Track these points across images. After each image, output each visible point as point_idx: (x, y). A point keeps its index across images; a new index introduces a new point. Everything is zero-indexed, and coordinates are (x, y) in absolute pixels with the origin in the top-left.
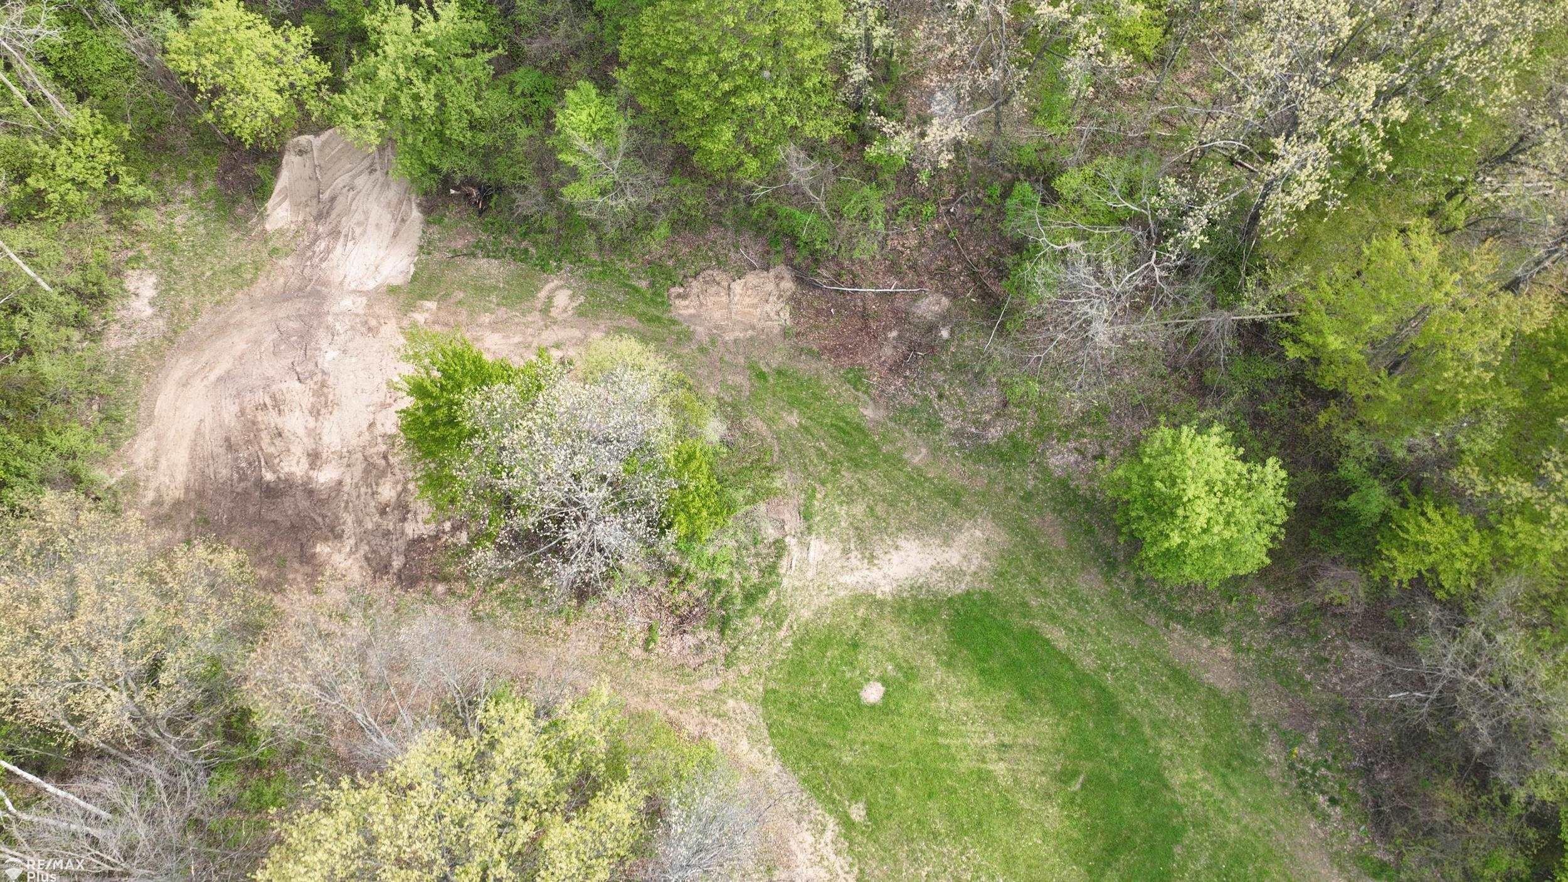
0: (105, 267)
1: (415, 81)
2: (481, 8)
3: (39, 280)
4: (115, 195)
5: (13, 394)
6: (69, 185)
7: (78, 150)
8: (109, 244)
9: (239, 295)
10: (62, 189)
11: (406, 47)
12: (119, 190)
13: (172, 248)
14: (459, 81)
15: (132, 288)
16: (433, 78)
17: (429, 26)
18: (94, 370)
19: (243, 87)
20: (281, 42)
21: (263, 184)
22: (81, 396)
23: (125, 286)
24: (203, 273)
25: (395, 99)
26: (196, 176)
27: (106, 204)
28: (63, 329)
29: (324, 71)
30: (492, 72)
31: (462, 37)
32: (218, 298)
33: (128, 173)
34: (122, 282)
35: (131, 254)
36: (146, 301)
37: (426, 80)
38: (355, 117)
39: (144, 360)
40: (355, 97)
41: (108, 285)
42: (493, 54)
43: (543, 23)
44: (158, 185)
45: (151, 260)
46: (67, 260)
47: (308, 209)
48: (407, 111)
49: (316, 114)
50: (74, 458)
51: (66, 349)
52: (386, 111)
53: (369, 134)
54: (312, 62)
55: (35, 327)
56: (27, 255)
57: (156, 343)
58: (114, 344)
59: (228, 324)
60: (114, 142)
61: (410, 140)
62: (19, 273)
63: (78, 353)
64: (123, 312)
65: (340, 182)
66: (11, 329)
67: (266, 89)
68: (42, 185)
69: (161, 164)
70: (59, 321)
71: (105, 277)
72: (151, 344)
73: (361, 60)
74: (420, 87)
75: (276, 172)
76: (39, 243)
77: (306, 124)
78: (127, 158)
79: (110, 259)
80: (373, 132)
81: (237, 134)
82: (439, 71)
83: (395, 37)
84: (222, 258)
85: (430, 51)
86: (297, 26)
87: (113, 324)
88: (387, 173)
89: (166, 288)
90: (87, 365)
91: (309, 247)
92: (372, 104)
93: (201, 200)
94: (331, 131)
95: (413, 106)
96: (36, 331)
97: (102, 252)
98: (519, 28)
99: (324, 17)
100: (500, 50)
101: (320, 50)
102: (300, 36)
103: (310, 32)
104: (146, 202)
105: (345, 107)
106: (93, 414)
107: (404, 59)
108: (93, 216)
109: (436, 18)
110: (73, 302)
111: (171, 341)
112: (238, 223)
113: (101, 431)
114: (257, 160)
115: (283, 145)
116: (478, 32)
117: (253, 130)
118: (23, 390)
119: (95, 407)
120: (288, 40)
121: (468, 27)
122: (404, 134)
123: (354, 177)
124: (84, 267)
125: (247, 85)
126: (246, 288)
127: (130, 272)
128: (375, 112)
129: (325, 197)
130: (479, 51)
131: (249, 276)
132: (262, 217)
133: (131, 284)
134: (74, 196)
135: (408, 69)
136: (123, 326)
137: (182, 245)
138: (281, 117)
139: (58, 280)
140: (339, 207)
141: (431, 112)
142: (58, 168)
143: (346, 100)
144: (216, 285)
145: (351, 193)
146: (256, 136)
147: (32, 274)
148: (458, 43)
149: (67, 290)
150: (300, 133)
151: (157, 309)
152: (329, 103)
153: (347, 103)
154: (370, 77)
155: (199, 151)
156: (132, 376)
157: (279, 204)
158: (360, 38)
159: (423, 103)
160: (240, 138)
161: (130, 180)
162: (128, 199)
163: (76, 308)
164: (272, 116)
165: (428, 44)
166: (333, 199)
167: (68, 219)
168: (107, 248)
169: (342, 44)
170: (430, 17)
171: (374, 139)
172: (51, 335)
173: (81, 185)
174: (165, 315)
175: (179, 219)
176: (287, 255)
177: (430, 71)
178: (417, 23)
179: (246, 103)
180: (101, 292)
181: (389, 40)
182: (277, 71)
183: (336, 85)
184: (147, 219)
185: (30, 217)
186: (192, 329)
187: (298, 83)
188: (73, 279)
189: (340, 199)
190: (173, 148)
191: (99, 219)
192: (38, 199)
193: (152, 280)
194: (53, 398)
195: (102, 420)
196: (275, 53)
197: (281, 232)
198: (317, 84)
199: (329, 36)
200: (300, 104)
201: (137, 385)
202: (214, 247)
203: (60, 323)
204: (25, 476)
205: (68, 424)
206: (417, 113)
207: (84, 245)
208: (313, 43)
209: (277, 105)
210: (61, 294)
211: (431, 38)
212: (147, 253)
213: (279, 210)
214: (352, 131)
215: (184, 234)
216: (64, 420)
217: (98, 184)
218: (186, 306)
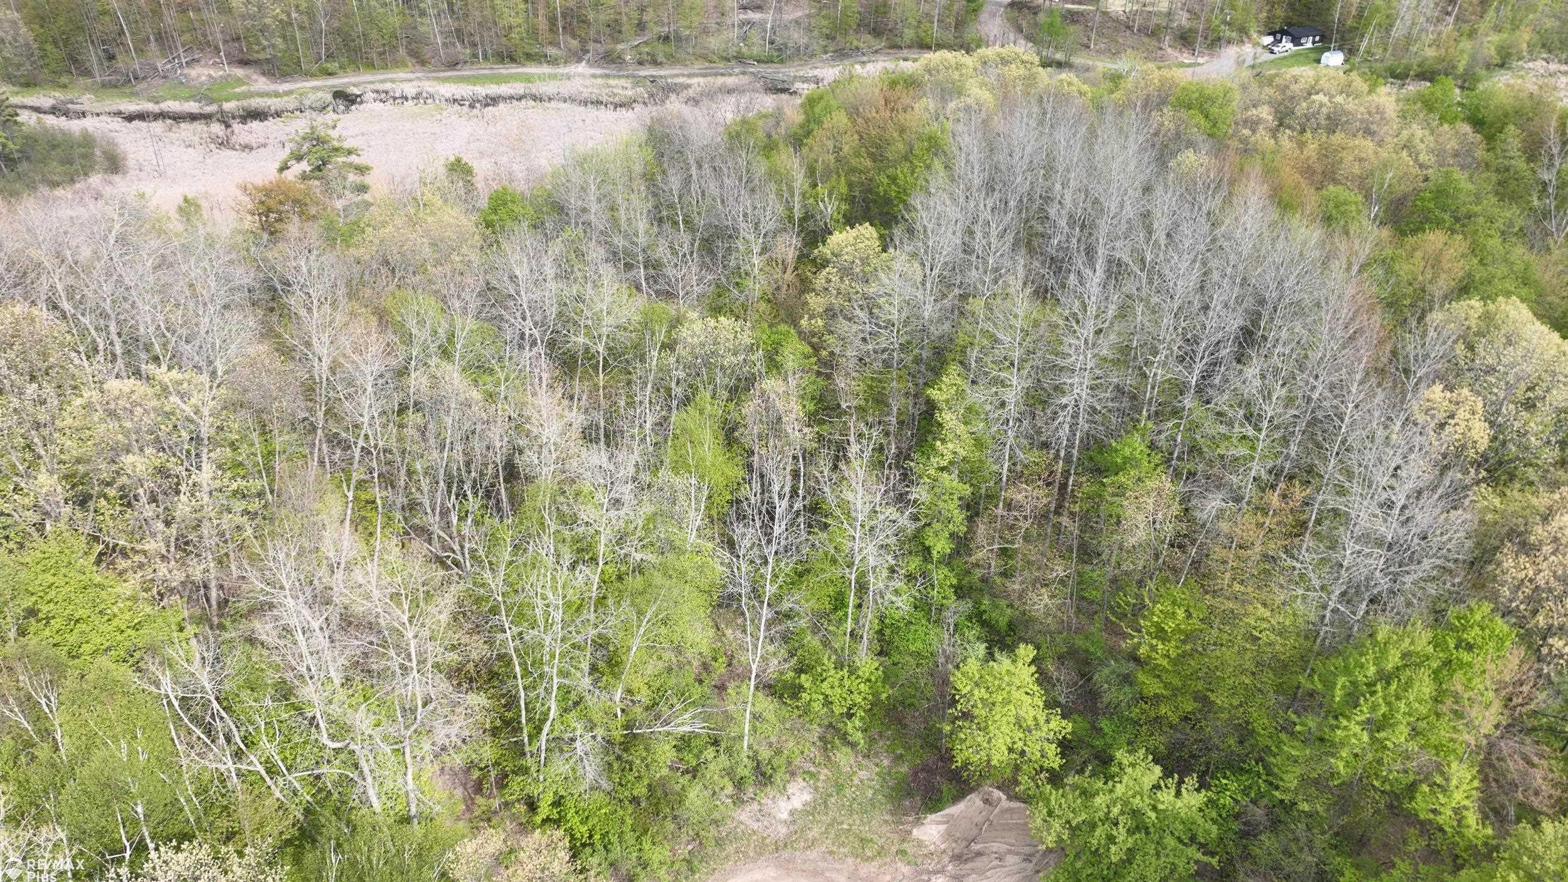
0: (790, 763)
1: (1121, 826)
2: (1224, 815)
3: (746, 738)
4: (840, 725)
5: (659, 793)
6: (821, 697)
7: (847, 683)
8: (806, 751)
9: (850, 860)
10: (814, 696)
11: (1134, 797)
12: (846, 724)
13: (840, 788)
14: (1158, 855)
15: (790, 791)
16: (1138, 836)
17: (1166, 797)
18: (715, 822)
19: (986, 727)
20: (1042, 719)
21: (939, 800)
22: (690, 832)
23: (788, 786)
24: (842, 823)
25: (1093, 826)
26: (901, 756)
27: (830, 725)
28: (727, 779)
29: (1055, 762)
30: (1192, 871)
31: (1189, 824)
32: (834, 849)
33: (862, 718)
34: (788, 782)
35: (812, 769)
36: (790, 808)
37: (1130, 832)
38: (1050, 813)
39: (749, 845)
40: (1063, 801)
41: (778, 778)
42: (1206, 859)
44: (872, 741)
45: (820, 784)
46: (773, 739)
47: (954, 845)
48: (1095, 842)
49: (1022, 787)
50: (644, 868)
51: (714, 793)
52: (1078, 827)
53: (1050, 834)
54: (1052, 750)
55: (714, 764)
56: (756, 717)
57: (768, 841)
58: (743, 817)
59: (823, 874)
60: (873, 695)
61: (1079, 865)
62: (740, 725)
63: (718, 803)
64: (770, 802)
65: (995, 846)
66: (701, 752)
67: (1001, 741)
68: (807, 685)
69: (888, 729)
70: (729, 772)
71: (783, 769)
72: (764, 839)
73: (1090, 777)
74: (1121, 833)
75: (956, 799)
76: (770, 716)
77: (1008, 785)
78: (871, 710)
79: (797, 761)
80: (1054, 834)
81: (954, 753)
82: (1147, 833)
83: (1131, 783)
84: (864, 824)
85: (1153, 815)
86: (1064, 717)
87: (756, 803)
88: (1038, 872)
89: (810, 811)
90: (716, 815)
91: (929, 873)
92: (1072, 815)
93: (889, 774)
94: (1022, 805)
95: (1103, 842)
96: (712, 767)
97: (797, 752)
98: (1247, 856)
99: (1088, 726)
100: (1214, 861)
101: (1065, 746)
102: (1061, 726)
103: (1069, 729)
104: (853, 745)
105: (1049, 800)
106: (683, 851)
107: (1126, 803)
108: (815, 726)
109: (1178, 794)
110: (749, 768)
111: (777, 849)
112: (898, 811)
113: (676, 866)
114: (951, 781)
115: (979, 785)
116: (1207, 832)
117: (968, 759)
118: (666, 795)
119: (690, 847)
120: (1048, 721)
121: (1200, 821)
122: (1077, 856)
123: (1010, 852)
124: (778, 752)
125: (991, 728)
126: (859, 860)
127: (800, 780)
128: (1068, 822)
129: (975, 847)
130: (1195, 847)
131: (869, 853)
132: (918, 822)
133: (792, 788)
134: (817, 706)
135: (1122, 813)
136: (760, 810)
137: (848, 792)
138: (995, 767)
139: (755, 747)
140: (978, 863)
141: (1114, 859)
142: (825, 683)
143: (1054, 796)
144: (843, 839)
145: (996, 862)
146: (966, 764)
147: (746, 731)
148: (1181, 827)
149: (754, 757)
150: (998, 788)
151: (791, 819)
152: (1038, 787)
153: (1053, 798)
154: (1087, 794)
155: (919, 742)
156: (730, 849)
157: (938, 823)
158: (1104, 762)
159: (1113, 848)
160: (954, 757)
161: (858, 723)
162: (846, 734)
163: (747, 774)
164: (989, 761)
165: (1154, 808)
166: (979, 854)
167: (800, 716)
168: (802, 753)
169: (1085, 753)
170: (1173, 792)
171: (1050, 840)
172: (716, 777)
173: (828, 702)
174: (791, 828)
175: (863, 774)
176: (909, 863)
177: (1139, 826)
178: (1157, 787)
179: (979, 739)
180: (771, 776)
181: (1124, 781)
182: (1021, 735)
183: (1055, 779)
184: (844, 757)
185: (781, 697)
186: (798, 853)
187: (1028, 755)
188: (765, 754)
189: (985, 858)
190: (905, 726)
191: (816, 731)
192: (795, 691)
193: (807, 797)
194: (675, 818)
195: (684, 860)
196: (1031, 723)
197: (920, 844)
198: (1041, 767)
199: (1081, 741)
200: (1017, 768)
201: (727, 857)
202: (866, 812)
203: (728, 774)
204: (608, 851)
205: (665, 842)
206: (1102, 851)
207: (792, 739)
208: (1064, 737)
209: (1000, 756)
210: (749, 757)
211: (1161, 807)
212: (822, 777)
213: (933, 827)
214: (1039, 821)
215: (857, 786)
216: (665, 838)
217: (837, 710)
218: (810, 835)
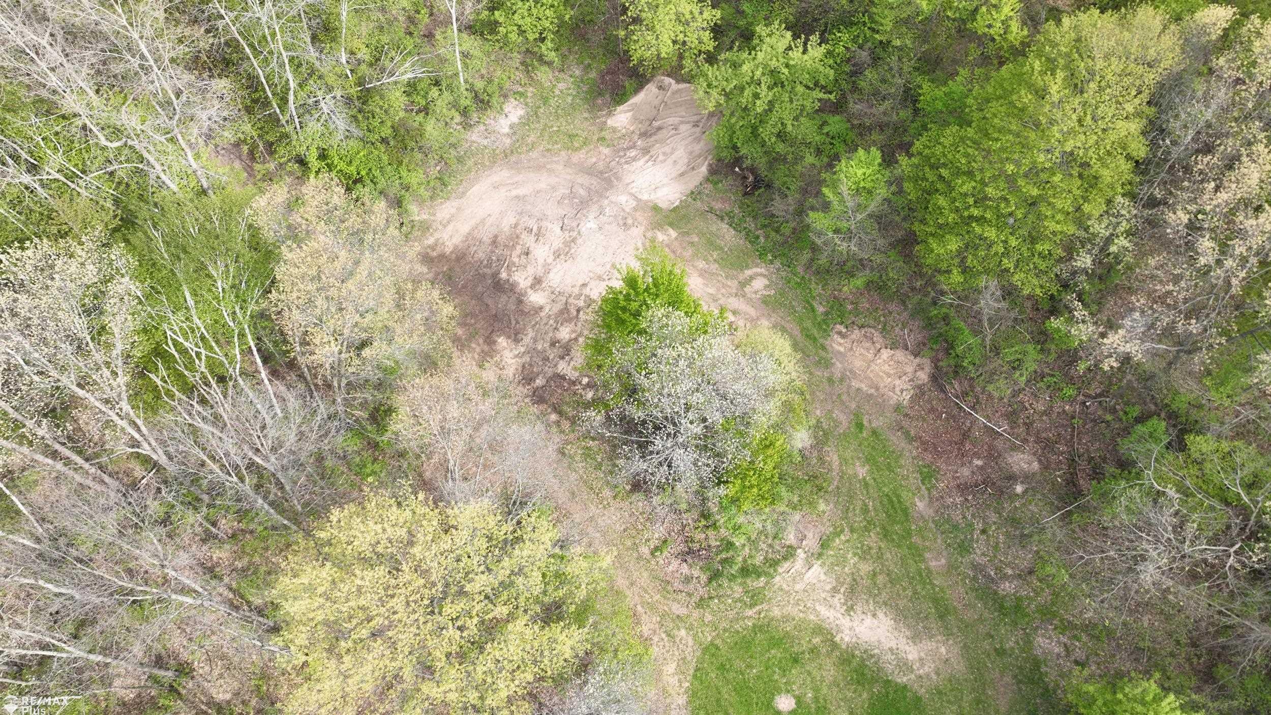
0: (501, 88)
1: (763, 85)
2: (839, 62)
3: (461, 74)
4: (536, 49)
5: (402, 131)
6: (515, 28)
7: (535, 11)
8: (512, 76)
9: (563, 153)
10: (510, 28)
11: (771, 60)
12: (540, 48)
13: (545, 100)
14: (791, 101)
15: (506, 110)
16: (776, 90)
17: (796, 55)
18: (453, 146)
19: (653, 27)
20: (696, 12)
21: (624, 94)
22: (436, 157)
23: (504, 106)
24: (552, 126)
25: (742, 89)
26: (589, 65)
27: (528, 51)
28: (453, 110)
29: (710, 45)
30: (817, 108)
31: (813, 73)
32: (550, 147)
33: (552, 40)
34: (503, 103)
35: (520, 89)
36: (509, 123)
37: (770, 88)
38: (709, 86)
39: (483, 157)
40: (718, 73)
41: (494, 101)
42: (826, 96)
43: (874, 95)
44: (564, 57)
45: (529, 100)
46: (484, 71)
47: (640, 126)
48: (744, 101)
49: (687, 70)
50: (407, 191)
51: (446, 124)
52: (731, 92)
53: (710, 101)
54: (707, 35)
55: (440, 100)
56: (465, 55)
57: (497, 152)
58: (474, 138)
59: (545, 167)
60: (557, 18)
61: (733, 120)
62: (453, 64)
63: (452, 130)
64: (492, 122)
65: (671, 120)
66: (427, 93)
67: (666, 36)
68: (501, 20)
69: (575, 46)
70: (454, 105)
71: (497, 94)
72: (494, 150)
73: (738, 51)
74: (763, 90)
75: (637, 91)
76: (476, 53)
77: (676, 72)
78: (558, 31)
79: (507, 85)
80: (713, 101)
81: (631, 53)
82: (783, 86)
83: (769, 49)
84: (569, 124)
85: (786, 71)
86: (713, 8)
87: (482, 125)
88: (704, 133)
89: (525, 122)
90: (452, 140)
91: (625, 150)
92: (725, 83)
93: (582, 81)
94: (688, 85)
95: (750, 100)
96: (439, 103)
97: (505, 78)
98: (855, 89)
99: (734, 11)
100: (832, 97)
101: (717, 31)
102: (713, 15)
103: (719, 15)
104: (550, 64)
105: (707, 75)
106: (434, 172)
107: (765, 66)
108: (515, 54)
109: (805, 52)
110: (470, 98)
111: (506, 156)
112: (593, 108)
113: (432, 184)
114: (631, 77)
115: (653, 76)
116: (826, 76)
117: (642, 56)
118: (408, 133)
119: (438, 168)
120: (701, 13)
121: (821, 69)
122: (732, 114)
123: (682, 122)
124: (490, 81)
125: (657, 27)
126: (570, 151)
127: (513, 100)
128: (724, 90)
129: (656, 124)
130: (818, 89)
131: (576, 145)
132: (610, 114)
133: (507, 108)
134: (513, 37)
135: (763, 74)
136: (486, 130)
137: (552, 102)
138: (664, 58)
139: (470, 80)
140: (661, 135)
141: (759, 110)
142: (516, 15)
143: (710, 71)
144: (555, 138)
145: (674, 132)
146: (641, 61)
147: (460, 69)
148: (807, 76)
149: (471, 89)
150: (668, 76)
151: (512, 131)
152: (699, 67)
153: (710, 73)
154: (736, 66)
155: (601, 51)
156: (470, 163)
157: (626, 112)
158: (747, 38)
159: (758, 102)
160: (631, 56)
161: (550, 45)
162: (541, 56)
163: (469, 103)
164: (658, 55)
165: (787, 66)
166: (660, 128)
167: (501, 48)
168: (510, 78)
169: (732, 34)
170: (801, 49)
171: (711, 106)
172: (444, 110)
173: (522, 32)
174: (514, 138)
175: (561, 86)
176: (608, 146)
177: (777, 83)
178: (790, 48)
179: (649, 38)
180: (488, 102)
181: (764, 49)
182: (682, 29)
183: (711, 59)
184: (544, 75)
185: (482, 34)
186: (523, 156)
187: (689, 44)
188: (479, 85)
189: (664, 131)
190: (588, 40)
191: (517, 57)
192: (493, 26)
193: (521, 112)
194: (420, 148)
195: (436, 178)
196: (688, 16)
197: (614, 130)
198: (700, 51)
199: (729, 25)
200: (681, 57)
201: (469, 170)
202: (569, 114)
203: (454, 106)
204: (375, 184)
205: (417, 168)
206: (750, 106)
207: (499, 68)
208: (715, 24)
209: (667, 49)
210: (467, 90)
211: (792, 63)
212: (529, 94)
213: (623, 115)
214: (701, 93)
215: (558, 96)
216: (417, 165)
217: (531, 37)
218: (529, 140)
